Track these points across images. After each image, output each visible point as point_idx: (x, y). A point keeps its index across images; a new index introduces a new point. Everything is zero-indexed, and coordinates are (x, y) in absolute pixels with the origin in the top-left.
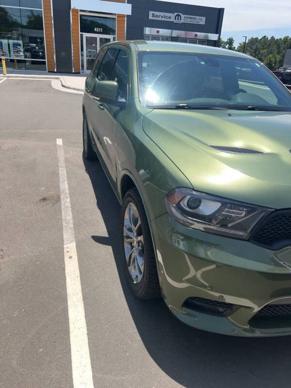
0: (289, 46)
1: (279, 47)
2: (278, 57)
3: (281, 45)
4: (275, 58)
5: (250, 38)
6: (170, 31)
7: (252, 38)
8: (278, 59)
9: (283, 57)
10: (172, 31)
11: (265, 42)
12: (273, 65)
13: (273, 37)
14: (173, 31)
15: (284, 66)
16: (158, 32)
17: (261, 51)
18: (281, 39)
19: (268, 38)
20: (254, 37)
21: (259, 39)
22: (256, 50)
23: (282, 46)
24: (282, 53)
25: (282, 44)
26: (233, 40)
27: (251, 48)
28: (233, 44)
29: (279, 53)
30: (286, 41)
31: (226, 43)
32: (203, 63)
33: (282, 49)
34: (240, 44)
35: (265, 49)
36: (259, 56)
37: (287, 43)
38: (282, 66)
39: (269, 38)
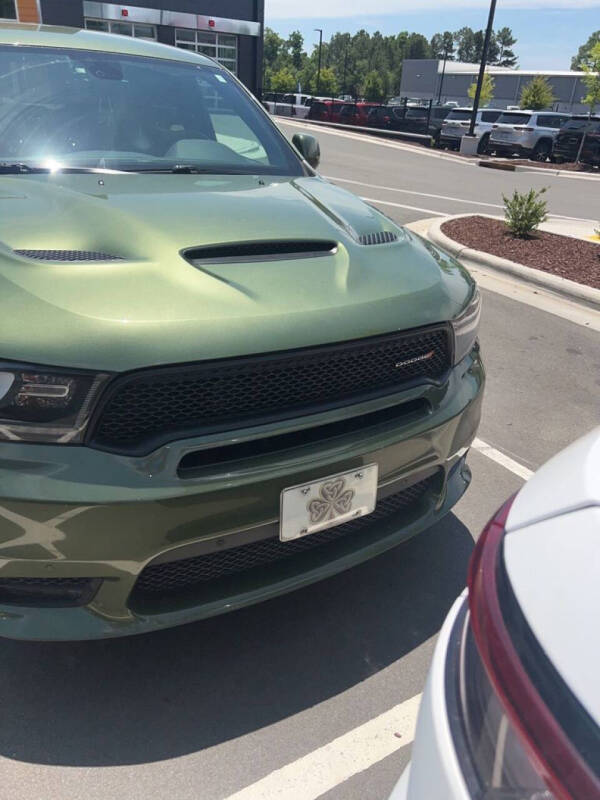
0: (409, 53)
1: (391, 55)
2: (391, 76)
3: (394, 52)
4: (386, 78)
5: (335, 34)
6: (158, 12)
7: (338, 34)
8: (391, 80)
9: (399, 74)
10: (162, 13)
11: (363, 44)
12: (382, 92)
13: (378, 33)
14: (164, 12)
15: (403, 94)
16: (125, 13)
17: (357, 64)
18: (393, 38)
19: (368, 35)
20: (342, 33)
21: (352, 36)
22: (347, 60)
23: (396, 53)
24: (397, 66)
25: (396, 49)
26: (300, 37)
27: (338, 56)
28: (303, 47)
29: (392, 67)
30: (404, 43)
31: (289, 44)
32: (82, 71)
33: (396, 58)
34: (316, 46)
35: (366, 58)
36: (355, 72)
37: (404, 46)
38: (398, 95)
39: (371, 36)
